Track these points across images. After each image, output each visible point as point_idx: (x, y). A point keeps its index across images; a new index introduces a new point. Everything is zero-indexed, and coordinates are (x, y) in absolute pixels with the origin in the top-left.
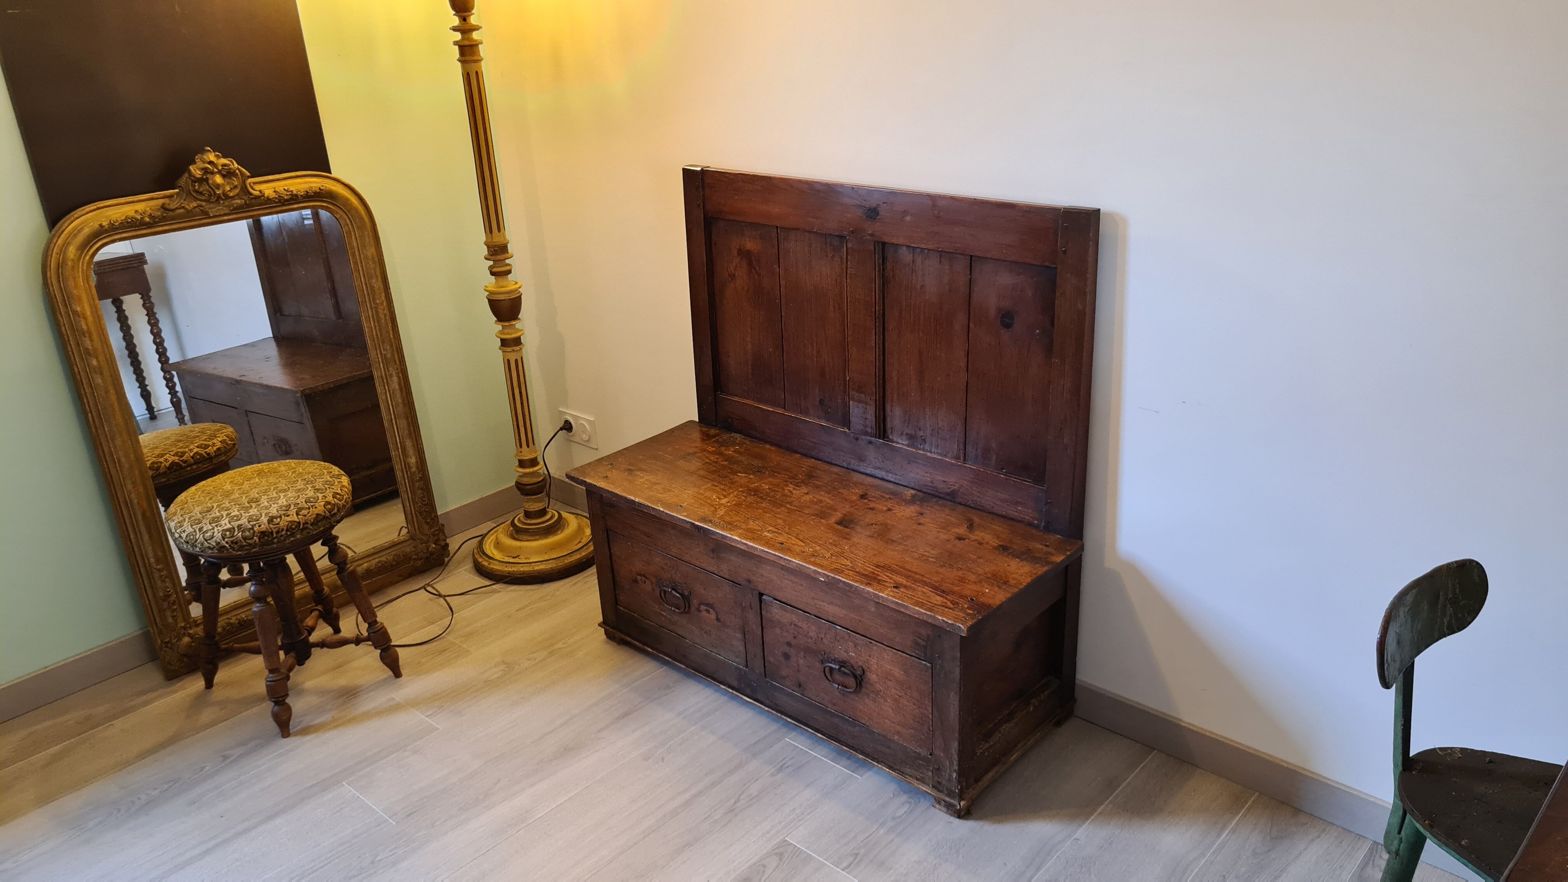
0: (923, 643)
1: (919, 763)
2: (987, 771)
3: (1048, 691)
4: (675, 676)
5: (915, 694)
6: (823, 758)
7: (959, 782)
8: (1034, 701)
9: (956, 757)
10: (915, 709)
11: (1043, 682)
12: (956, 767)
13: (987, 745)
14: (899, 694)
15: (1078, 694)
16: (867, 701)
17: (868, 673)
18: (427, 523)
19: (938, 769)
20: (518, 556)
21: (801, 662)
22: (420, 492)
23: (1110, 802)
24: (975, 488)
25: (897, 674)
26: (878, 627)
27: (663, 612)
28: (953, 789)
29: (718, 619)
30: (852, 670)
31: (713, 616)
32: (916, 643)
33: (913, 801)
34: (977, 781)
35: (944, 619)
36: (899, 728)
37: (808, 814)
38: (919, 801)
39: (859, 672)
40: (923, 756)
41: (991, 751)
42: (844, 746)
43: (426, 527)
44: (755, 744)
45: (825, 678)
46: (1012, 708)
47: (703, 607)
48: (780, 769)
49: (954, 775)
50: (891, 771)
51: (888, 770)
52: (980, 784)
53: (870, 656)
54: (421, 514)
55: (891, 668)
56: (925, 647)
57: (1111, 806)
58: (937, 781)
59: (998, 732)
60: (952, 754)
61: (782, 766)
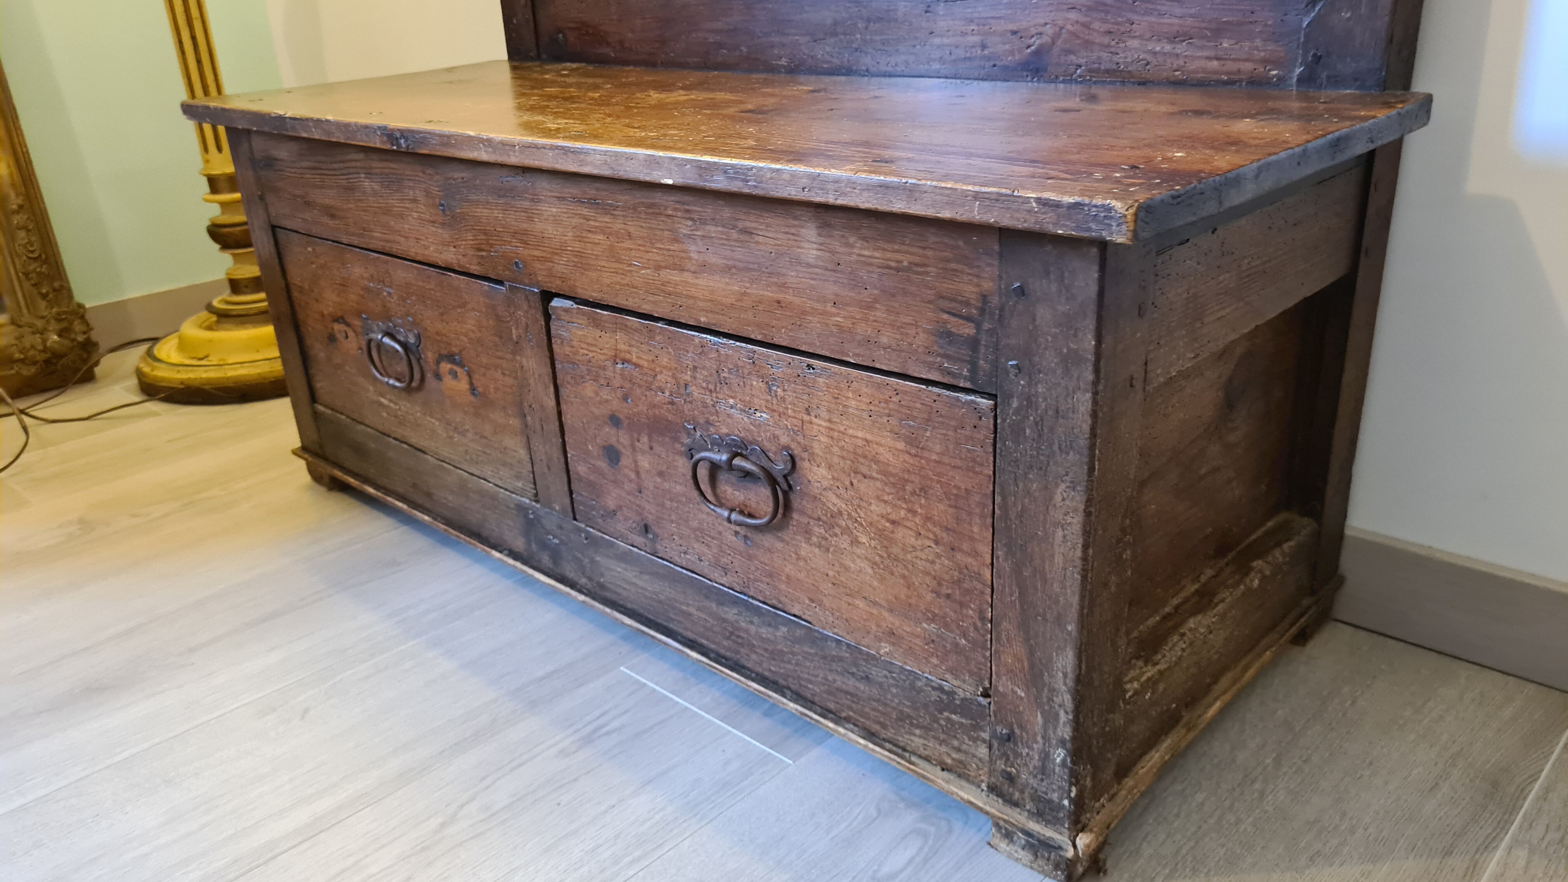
0: (968, 330)
1: (948, 720)
2: (1149, 744)
3: (1292, 543)
4: (417, 541)
5: (941, 510)
6: (703, 713)
7: (1075, 778)
8: (1257, 564)
9: (1065, 699)
10: (938, 556)
11: (1270, 524)
12: (1065, 731)
13: (1151, 672)
14: (893, 517)
15: (1348, 562)
16: (805, 549)
17: (804, 465)
18: (44, 296)
19: (1010, 737)
20: (207, 357)
21: (645, 463)
22: (22, 234)
23: (1516, 842)
24: (1096, 25)
25: (886, 456)
26: (829, 307)
27: (383, 400)
28: (1055, 796)
29: (473, 389)
30: (765, 463)
31: (463, 385)
32: (947, 336)
33: (932, 830)
34: (1123, 772)
35: (1046, 195)
36: (891, 620)
37: (633, 862)
38: (950, 831)
39: (780, 467)
40: (964, 700)
41: (1161, 687)
42: (753, 680)
43: (43, 304)
44: (543, 678)
45: (695, 494)
46: (1203, 578)
47: (445, 367)
48: (588, 740)
49: (1059, 755)
50: (871, 746)
51: (862, 741)
52: (1129, 782)
53: (808, 411)
54: (26, 274)
55: (869, 437)
56: (973, 343)
57: (1522, 854)
58: (1004, 771)
59: (1176, 638)
60: (1052, 690)
61: (595, 731)
